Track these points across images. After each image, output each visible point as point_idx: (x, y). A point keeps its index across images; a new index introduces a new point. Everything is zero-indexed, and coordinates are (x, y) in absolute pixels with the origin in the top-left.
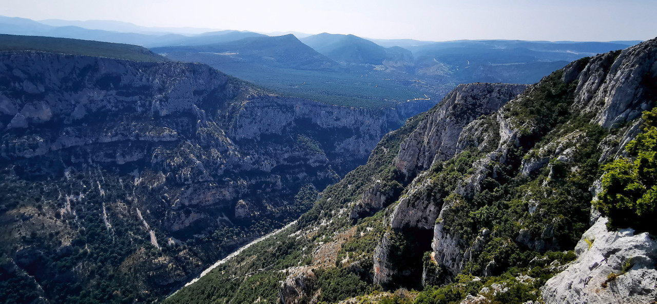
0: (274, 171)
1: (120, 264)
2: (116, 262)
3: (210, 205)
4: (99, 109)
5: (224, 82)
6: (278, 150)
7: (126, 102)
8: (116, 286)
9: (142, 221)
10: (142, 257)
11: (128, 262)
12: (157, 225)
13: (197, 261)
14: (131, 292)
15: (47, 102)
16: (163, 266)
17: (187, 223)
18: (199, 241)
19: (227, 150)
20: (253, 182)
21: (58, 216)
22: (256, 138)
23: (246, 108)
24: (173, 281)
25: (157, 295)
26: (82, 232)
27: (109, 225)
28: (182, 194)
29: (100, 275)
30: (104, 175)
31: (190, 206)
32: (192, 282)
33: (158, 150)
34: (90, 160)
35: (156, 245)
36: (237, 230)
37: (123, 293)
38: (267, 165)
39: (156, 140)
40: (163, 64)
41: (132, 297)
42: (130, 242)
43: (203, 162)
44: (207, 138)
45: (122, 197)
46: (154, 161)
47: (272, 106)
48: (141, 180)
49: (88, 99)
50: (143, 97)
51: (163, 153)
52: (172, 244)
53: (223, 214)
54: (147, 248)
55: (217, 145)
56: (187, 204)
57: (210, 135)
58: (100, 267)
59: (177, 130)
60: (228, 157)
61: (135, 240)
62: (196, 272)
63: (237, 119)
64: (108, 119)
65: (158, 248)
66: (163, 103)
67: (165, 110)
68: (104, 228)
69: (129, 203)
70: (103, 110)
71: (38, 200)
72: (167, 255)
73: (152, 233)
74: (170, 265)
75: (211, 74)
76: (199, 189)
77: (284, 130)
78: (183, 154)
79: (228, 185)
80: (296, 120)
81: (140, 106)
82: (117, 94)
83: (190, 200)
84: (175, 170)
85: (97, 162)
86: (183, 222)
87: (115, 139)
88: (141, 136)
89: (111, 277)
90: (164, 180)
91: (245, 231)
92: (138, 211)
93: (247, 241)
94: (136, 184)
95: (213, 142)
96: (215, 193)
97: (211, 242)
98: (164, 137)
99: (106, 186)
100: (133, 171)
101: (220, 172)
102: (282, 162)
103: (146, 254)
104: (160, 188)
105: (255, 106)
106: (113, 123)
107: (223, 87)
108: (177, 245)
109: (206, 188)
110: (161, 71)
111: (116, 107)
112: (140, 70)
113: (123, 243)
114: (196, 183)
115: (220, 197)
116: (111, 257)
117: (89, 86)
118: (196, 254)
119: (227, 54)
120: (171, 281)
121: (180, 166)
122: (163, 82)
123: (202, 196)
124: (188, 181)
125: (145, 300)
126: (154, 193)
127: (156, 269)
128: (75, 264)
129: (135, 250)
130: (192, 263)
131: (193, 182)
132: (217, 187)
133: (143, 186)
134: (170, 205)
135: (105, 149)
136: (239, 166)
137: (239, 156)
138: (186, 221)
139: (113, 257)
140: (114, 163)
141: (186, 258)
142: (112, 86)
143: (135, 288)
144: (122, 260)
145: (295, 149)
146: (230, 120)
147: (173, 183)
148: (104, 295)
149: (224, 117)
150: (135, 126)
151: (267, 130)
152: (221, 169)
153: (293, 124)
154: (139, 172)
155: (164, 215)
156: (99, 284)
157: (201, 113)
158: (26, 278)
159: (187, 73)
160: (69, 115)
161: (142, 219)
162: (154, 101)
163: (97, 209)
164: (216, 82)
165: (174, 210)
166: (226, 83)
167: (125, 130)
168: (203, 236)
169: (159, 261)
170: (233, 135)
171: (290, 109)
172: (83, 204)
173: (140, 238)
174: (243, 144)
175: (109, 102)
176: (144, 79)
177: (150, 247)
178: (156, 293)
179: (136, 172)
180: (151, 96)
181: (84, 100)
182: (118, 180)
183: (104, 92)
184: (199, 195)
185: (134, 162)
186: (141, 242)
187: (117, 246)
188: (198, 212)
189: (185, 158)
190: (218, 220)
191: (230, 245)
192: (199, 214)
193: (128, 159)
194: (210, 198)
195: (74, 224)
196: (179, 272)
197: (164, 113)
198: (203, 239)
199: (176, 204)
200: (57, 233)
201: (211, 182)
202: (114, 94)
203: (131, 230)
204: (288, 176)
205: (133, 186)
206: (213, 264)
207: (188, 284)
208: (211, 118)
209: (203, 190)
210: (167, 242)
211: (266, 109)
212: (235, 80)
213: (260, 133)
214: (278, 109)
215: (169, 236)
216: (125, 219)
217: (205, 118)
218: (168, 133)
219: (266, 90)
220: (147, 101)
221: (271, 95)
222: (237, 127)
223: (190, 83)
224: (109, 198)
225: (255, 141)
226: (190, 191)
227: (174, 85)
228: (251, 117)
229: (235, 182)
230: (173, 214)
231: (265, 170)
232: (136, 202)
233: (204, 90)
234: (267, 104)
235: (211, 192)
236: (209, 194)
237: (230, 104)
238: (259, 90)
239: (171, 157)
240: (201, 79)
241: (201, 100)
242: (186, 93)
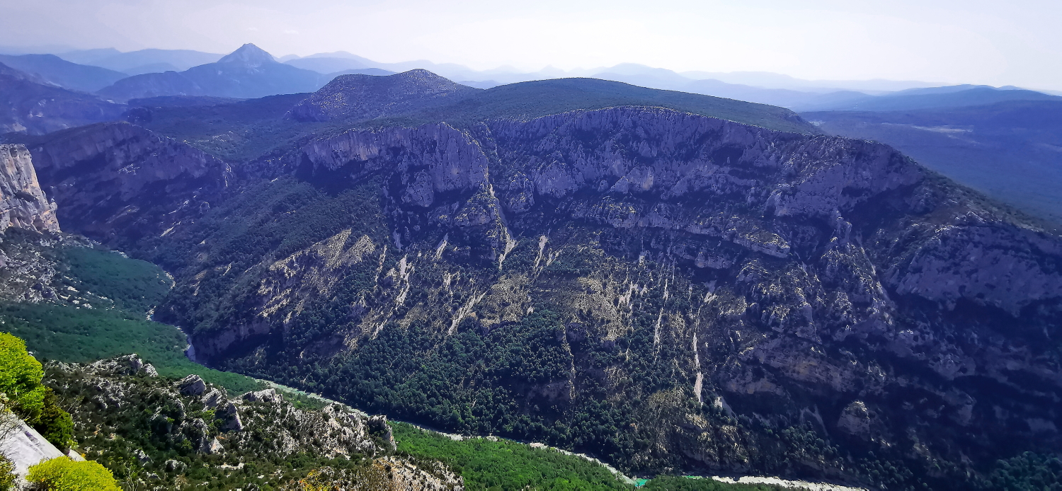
0: (959, 383)
1: (651, 393)
2: (648, 389)
3: (799, 382)
4: (702, 189)
5: (913, 182)
6: (994, 345)
7: (736, 185)
8: (636, 418)
9: (694, 354)
10: (676, 400)
11: (658, 397)
12: (711, 369)
13: (744, 454)
14: (648, 437)
15: (654, 168)
16: (695, 430)
17: (751, 389)
18: (757, 427)
19: (870, 303)
20: (902, 382)
21: (616, 302)
22: (943, 303)
23: (945, 239)
24: (700, 460)
25: (674, 462)
26: (629, 332)
27: (657, 338)
28: (762, 342)
29: (627, 393)
30: (676, 274)
31: (767, 366)
33: (751, 265)
34: (668, 251)
35: (699, 396)
36: (829, 449)
37: (641, 432)
38: (949, 365)
39: (755, 248)
40: (811, 138)
41: (648, 443)
42: (671, 372)
43: (814, 308)
44: (838, 271)
45: (684, 311)
46: (741, 277)
47: (1018, 250)
48: (714, 297)
49: (695, 174)
50: (761, 183)
51: (757, 271)
52: (718, 406)
53: (817, 408)
54: (686, 393)
55: (852, 289)
56: (762, 360)
57: (844, 267)
58: (630, 384)
59: (792, 243)
60: (866, 316)
61: (678, 373)
62: (734, 469)
63: (912, 255)
64: (707, 203)
65: (699, 401)
66: (786, 197)
67: (785, 209)
68: (651, 340)
69: (689, 322)
70: (706, 190)
71: (606, 277)
72: (706, 418)
73: (700, 377)
74: (705, 434)
75: (891, 164)
76: (791, 347)
77: (1030, 309)
78: (787, 284)
79: (845, 364)
81: (752, 195)
82: (730, 173)
83: (769, 358)
84: (764, 303)
85: (675, 255)
86: (745, 384)
87: (705, 232)
88: (737, 238)
89: (636, 404)
90: (744, 310)
91: (846, 459)
92: (695, 338)
93: (843, 480)
94: (706, 301)
95: (846, 281)
96: (815, 367)
97: (777, 440)
98: (767, 248)
99: (673, 288)
100: (709, 282)
101: (839, 336)
102: (993, 373)
103: (683, 400)
104: (734, 320)
105: (971, 239)
106: (710, 210)
107: (907, 191)
108: (724, 413)
109: (803, 351)
110: (802, 148)
111: (723, 190)
112: (773, 144)
113: (663, 370)
114: (790, 336)
115: (822, 378)
116: (645, 380)
117: (703, 157)
118: (745, 443)
119: (942, 130)
120: (698, 457)
121: (774, 300)
122: (800, 165)
123: (790, 360)
124: (778, 326)
125: (659, 459)
126: (723, 323)
127: (686, 428)
128: (610, 366)
129: (673, 386)
130: (734, 452)
131: (785, 332)
132: (822, 357)
133: (713, 307)
134: (737, 350)
135: (689, 241)
136: (883, 341)
138: (751, 385)
139: (647, 380)
140: (692, 264)
141: (728, 439)
142: (728, 161)
143: (655, 436)
144: (654, 390)
145: (1045, 360)
146: (897, 253)
147: (756, 320)
148: (622, 420)
149: (887, 244)
150: (735, 221)
151: (981, 296)
152: (843, 331)
154: (716, 286)
155: (724, 360)
156: (622, 403)
157: (844, 227)
158: (566, 353)
159: (845, 157)
160: (668, 188)
161: (695, 350)
162: (774, 192)
163: (653, 313)
164: (895, 180)
165: (739, 360)
166: (918, 184)
167: (721, 222)
168: (767, 423)
169: (694, 419)
170: (893, 281)
172: (643, 300)
173: (683, 374)
174: (909, 305)
175: (717, 182)
176: (773, 158)
177: (690, 394)
178: (674, 459)
179: (711, 285)
180: (774, 183)
181: (690, 174)
182: (688, 286)
183: (715, 167)
184: (787, 356)
185: (715, 270)
186: (682, 380)
187: (656, 369)
188: (773, 382)
189: (787, 291)
190: (802, 412)
191: (808, 466)
192: (774, 386)
193: (710, 263)
194: (802, 370)
195: (626, 319)
196: (712, 452)
197: (781, 212)
198: (766, 427)
199: (747, 353)
200: (609, 321)
201: (815, 344)
202: (726, 172)
203: (678, 358)
205: (702, 302)
207: (716, 478)
208: (859, 239)
209: (797, 351)
210: (713, 400)
211: (996, 251)
212: (941, 180)
213: (959, 295)
214: (1032, 259)
215: (719, 393)
216: (677, 340)
217: (847, 236)
218: (778, 243)
219: (1013, 213)
220: (764, 189)
221: (1025, 226)
222: (909, 269)
223: (845, 174)
224: (671, 305)
225: (941, 307)
226: (775, 343)
227: (815, 172)
228: (950, 258)
229: (861, 365)
230: (737, 365)
231: (940, 370)
232: (697, 323)
233: (866, 189)
234: (1004, 243)
235: (809, 361)
236: (804, 362)
237: (913, 223)
238: (995, 209)
239: (766, 281)
240: (868, 170)
241: (853, 205)
242: (830, 188)
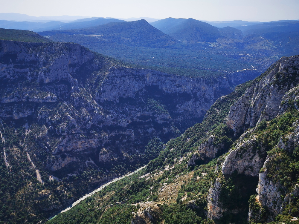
0: (128, 127)
1: (16, 193)
2: (13, 192)
3: (81, 152)
5: (92, 58)
6: (133, 110)
7: (20, 73)
8: (12, 209)
9: (30, 162)
10: (30, 189)
11: (21, 192)
12: (41, 165)
13: (70, 194)
14: (23, 215)
16: (45, 197)
17: (63, 165)
18: (72, 179)
19: (94, 110)
20: (113, 134)
22: (115, 101)
23: (108, 77)
24: (52, 208)
25: (41, 218)
27: (8, 164)
28: (60, 142)
30: (5, 127)
31: (66, 151)
32: (66, 210)
33: (42, 109)
35: (41, 180)
36: (100, 172)
37: (18, 215)
38: (124, 122)
39: (41, 101)
40: (47, 44)
41: (24, 218)
42: (22, 177)
43: (76, 119)
44: (79, 100)
45: (17, 144)
46: (39, 117)
47: (128, 76)
48: (30, 131)
51: (46, 111)
52: (52, 180)
53: (90, 158)
54: (34, 183)
55: (86, 106)
56: (63, 150)
57: (81, 98)
59: (57, 93)
60: (94, 115)
61: (26, 176)
62: (69, 203)
63: (101, 86)
64: (8, 85)
65: (42, 183)
66: (46, 74)
67: (48, 79)
68: (5, 166)
69: (21, 148)
70: (5, 79)
72: (48, 189)
73: (37, 172)
74: (50, 196)
75: (82, 52)
76: (73, 139)
77: (137, 95)
78: (61, 113)
79: (94, 136)
80: (146, 87)
81: (30, 76)
82: (14, 67)
83: (65, 148)
84: (55, 124)
86: (60, 164)
87: (12, 100)
88: (30, 99)
89: (9, 202)
90: (47, 131)
91: (106, 172)
92: (28, 155)
93: (108, 180)
94: (26, 135)
95: (83, 103)
96: (84, 143)
97: (81, 180)
98: (47, 99)
99: (6, 135)
100: (24, 125)
101: (88, 127)
102: (135, 120)
103: (34, 187)
104: (44, 138)
105: (115, 75)
106: (11, 88)
107: (91, 61)
108: (55, 182)
109: (78, 138)
110: (45, 49)
111: (14, 76)
112: (31, 49)
113: (17, 178)
114: (70, 134)
115: (88, 146)
116: (9, 188)
118: (69, 189)
119: (94, 36)
120: (51, 208)
121: (59, 122)
122: (47, 57)
123: (74, 144)
124: (64, 133)
125: (33, 221)
126: (39, 141)
127: (40, 199)
129: (26, 183)
130: (66, 195)
131: (68, 133)
132: (85, 138)
133: (31, 136)
134: (50, 151)
135: (5, 107)
136: (103, 122)
137: (103, 114)
138: (62, 163)
139: (10, 188)
140: (11, 118)
141: (61, 192)
142: (11, 61)
143: (26, 212)
144: (17, 190)
145: (145, 109)
146: (96, 87)
147: (54, 134)
148: (5, 215)
149: (91, 84)
150: (26, 91)
151: (124, 95)
152: (89, 124)
153: (144, 90)
154: (29, 125)
155: (46, 158)
157: (75, 81)
159: (64, 51)
161: (30, 160)
162: (40, 72)
164: (86, 58)
165: (53, 155)
166: (93, 58)
167: (19, 93)
168: (75, 175)
169: (42, 193)
170: (98, 98)
171: (142, 78)
173: (29, 174)
174: (106, 105)
175: (9, 73)
176: (33, 56)
177: (36, 182)
178: (40, 216)
179: (26, 126)
180: (38, 68)
182: (14, 131)
183: (5, 66)
184: (72, 143)
185: (25, 118)
186: (29, 178)
187: (13, 180)
188: (71, 157)
189: (62, 115)
190: (86, 163)
191: (95, 183)
192: (72, 158)
193: (21, 115)
194: (80, 146)
196: (56, 201)
197: (47, 81)
198: (75, 177)
199: (55, 150)
201: (81, 134)
202: (12, 67)
203: (23, 168)
204: (140, 130)
205: (25, 136)
206: (82, 197)
208: (82, 85)
209: (76, 139)
210: (48, 178)
211: (123, 78)
212: (100, 55)
213: (119, 97)
214: (133, 78)
215: (49, 174)
216: (19, 160)
217: (77, 85)
218: (50, 96)
219: (123, 63)
220: (35, 72)
221: (128, 67)
222: (102, 92)
223: (67, 58)
224: (8, 144)
225: (115, 103)
226: (65, 140)
227: (55, 60)
228: (112, 84)
229: (99, 134)
230: (53, 158)
231: (122, 125)
232: (26, 146)
233: (77, 63)
234: (125, 74)
235: (81, 141)
236: (80, 143)
237: (96, 74)
238: (118, 63)
239: (52, 114)
240: (75, 55)
241: (75, 71)
242: (64, 66)
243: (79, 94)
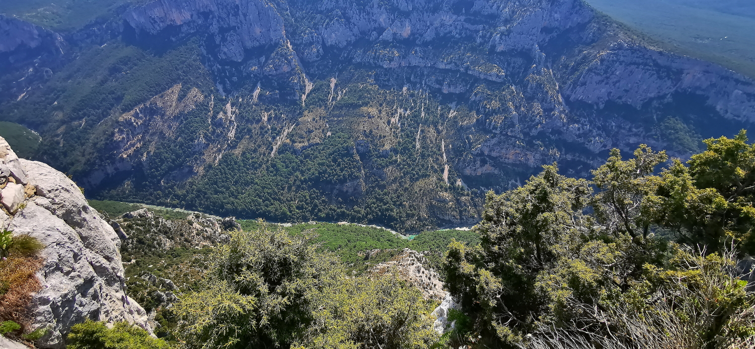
1: (415, 181)
2: (413, 179)
3: (508, 164)
4: (446, 34)
5: (587, 20)
6: (624, 129)
7: (469, 30)
8: (407, 198)
9: (443, 153)
10: (432, 184)
11: (421, 183)
12: (453, 162)
13: (475, 212)
14: (415, 209)
15: (410, 20)
16: (444, 201)
17: (479, 172)
19: (552, 110)
20: (569, 157)
21: (389, 122)
22: (597, 104)
23: (602, 61)
25: (432, 222)
26: (399, 143)
27: (418, 145)
28: (486, 141)
29: (400, 183)
30: (429, 99)
31: (489, 156)
32: (463, 229)
33: (480, 88)
34: (423, 82)
35: (446, 180)
37: (410, 207)
38: (596, 144)
39: (482, 76)
41: (415, 213)
42: (428, 167)
43: (520, 115)
44: (535, 89)
45: (435, 124)
46: (473, 98)
47: (646, 64)
48: (455, 113)
49: (440, 23)
50: (487, 27)
51: (483, 93)
52: (459, 185)
53: (518, 179)
54: (438, 179)
55: (543, 100)
56: (486, 153)
57: (539, 85)
58: (401, 177)
59: (507, 70)
60: (550, 117)
61: (432, 167)
62: (469, 222)
63: (582, 73)
64: (449, 45)
65: (447, 183)
66: (503, 37)
67: (502, 46)
68: (414, 147)
69: (439, 132)
70: (449, 35)
71: (381, 105)
72: (451, 193)
73: (447, 168)
74: (451, 203)
75: (574, 7)
76: (504, 142)
77: (647, 104)
78: (503, 100)
79: (536, 150)
80: (676, 95)
81: (480, 37)
82: (465, 21)
83: (490, 151)
84: (488, 115)
85: (428, 86)
86: (475, 169)
87: (448, 67)
88: (470, 69)
89: (406, 189)
90: (475, 121)
92: (443, 142)
94: (450, 117)
95: (540, 95)
96: (519, 153)
98: (490, 76)
99: (427, 110)
100: (451, 103)
101: (534, 132)
103: (436, 184)
104: (468, 128)
105: (618, 60)
106: (451, 50)
107: (582, 27)
108: (462, 189)
109: (512, 144)
111: (460, 34)
113: (423, 166)
114: (504, 135)
115: (522, 160)
116: (411, 173)
117: (445, 9)
120: (447, 218)
121: (494, 112)
122: (513, 12)
123: (504, 151)
124: (496, 129)
125: (422, 222)
126: (461, 131)
127: (438, 201)
128: (387, 166)
129: (429, 176)
130: (469, 212)
131: (501, 132)
132: (523, 147)
133: (455, 119)
134: (470, 148)
135: (438, 74)
136: (559, 132)
137: (565, 121)
138: (479, 170)
140: (440, 91)
141: (465, 204)
142: (464, 11)
143: (419, 208)
144: (417, 179)
145: (653, 135)
146: (572, 73)
147: (482, 127)
148: (398, 201)
149: (566, 67)
150: (469, 57)
151: (620, 98)
152: (536, 128)
153: (669, 99)
154: (456, 106)
155: (462, 155)
156: (397, 190)
157: (540, 56)
158: (357, 162)
160: (421, 35)
161: (443, 150)
163: (415, 128)
164: (575, 19)
165: (472, 154)
166: (589, 22)
167: (459, 59)
169: (443, 195)
170: (568, 93)
171: (677, 75)
172: (407, 119)
173: (436, 167)
174: (576, 108)
175: (456, 28)
176: (495, 7)
177: (441, 179)
179: (453, 105)
180: (495, 27)
181: (437, 23)
182: (438, 107)
183: (454, 17)
184: (502, 149)
185: (455, 94)
186: (436, 171)
187: (418, 166)
188: (493, 166)
189: (503, 105)
190: (510, 183)
192: (493, 168)
193: (452, 90)
194: (511, 157)
195: (396, 134)
196: (455, 213)
197: (500, 49)
199: (476, 149)
200: (384, 137)
201: (519, 139)
202: (462, 20)
203: (432, 157)
205: (447, 117)
207: (458, 229)
208: (549, 65)
209: (508, 145)
210: (456, 182)
211: (633, 67)
212: (604, 18)
213: (607, 99)
214: (653, 70)
215: (459, 177)
216: (431, 145)
217: (542, 63)
218: (497, 72)
219: (646, 39)
220: (489, 32)
221: (652, 48)
222: (579, 83)
223: (543, 17)
224: (426, 121)
225: (595, 107)
226: (494, 141)
227: (523, 17)
228: (604, 74)
229: (546, 150)
230: (471, 158)
231: (592, 148)
232: (444, 133)
233: (557, 28)
234: (638, 60)
235: (515, 150)
236: (512, 151)
237: (583, 51)
238: (635, 37)
239: (489, 99)
240: (558, 12)
241: (547, 40)
242: (533, 29)
243: (540, 79)
